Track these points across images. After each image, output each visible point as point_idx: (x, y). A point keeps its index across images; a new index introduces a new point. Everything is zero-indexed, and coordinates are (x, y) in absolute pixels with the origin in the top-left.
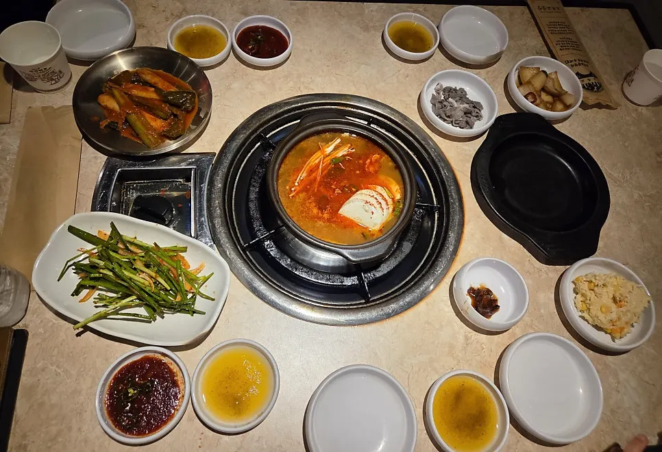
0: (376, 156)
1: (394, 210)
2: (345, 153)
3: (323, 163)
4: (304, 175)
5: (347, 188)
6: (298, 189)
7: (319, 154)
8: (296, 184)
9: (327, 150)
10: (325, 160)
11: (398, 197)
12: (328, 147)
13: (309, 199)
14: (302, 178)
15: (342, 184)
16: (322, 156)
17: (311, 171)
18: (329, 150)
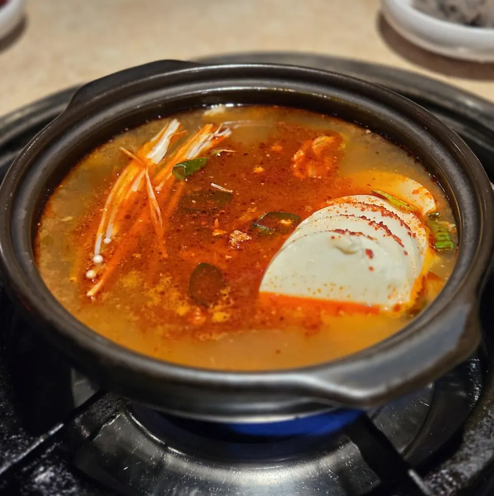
0: (321, 142)
1: (432, 241)
2: (208, 145)
3: (154, 185)
4: (112, 231)
5: (262, 222)
6: (109, 269)
7: (131, 172)
8: (98, 259)
9: (150, 156)
10: (158, 178)
11: (429, 205)
12: (151, 149)
13: (155, 282)
14: (107, 240)
15: (245, 218)
16: (145, 172)
17: (128, 218)
18: (157, 152)
